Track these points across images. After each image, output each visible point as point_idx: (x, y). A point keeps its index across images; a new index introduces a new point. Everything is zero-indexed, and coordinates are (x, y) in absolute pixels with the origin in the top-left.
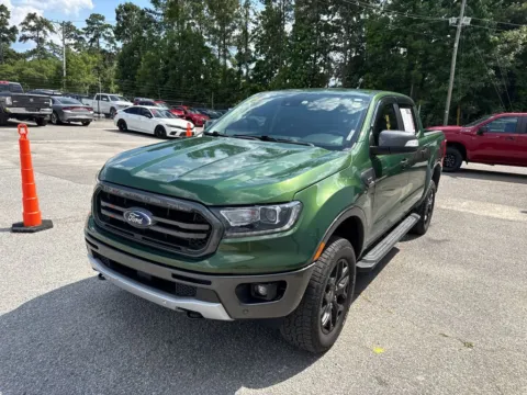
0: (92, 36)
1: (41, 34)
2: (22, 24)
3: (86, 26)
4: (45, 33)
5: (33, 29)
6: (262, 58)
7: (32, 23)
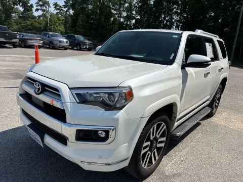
0: (67, 9)
1: (45, 8)
2: (36, 3)
3: (64, 4)
4: (46, 7)
5: (41, 6)
6: (139, 17)
7: (41, 3)
